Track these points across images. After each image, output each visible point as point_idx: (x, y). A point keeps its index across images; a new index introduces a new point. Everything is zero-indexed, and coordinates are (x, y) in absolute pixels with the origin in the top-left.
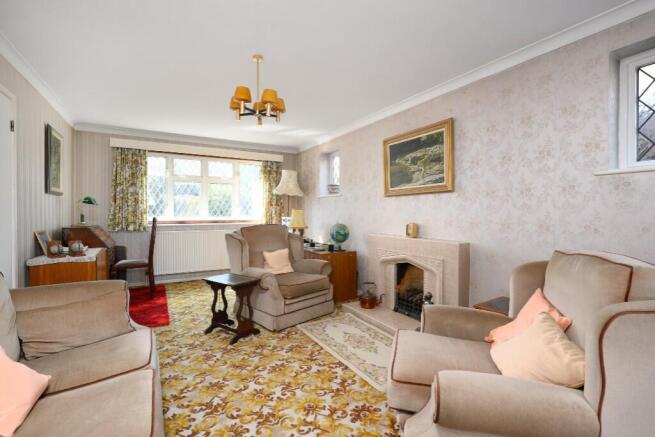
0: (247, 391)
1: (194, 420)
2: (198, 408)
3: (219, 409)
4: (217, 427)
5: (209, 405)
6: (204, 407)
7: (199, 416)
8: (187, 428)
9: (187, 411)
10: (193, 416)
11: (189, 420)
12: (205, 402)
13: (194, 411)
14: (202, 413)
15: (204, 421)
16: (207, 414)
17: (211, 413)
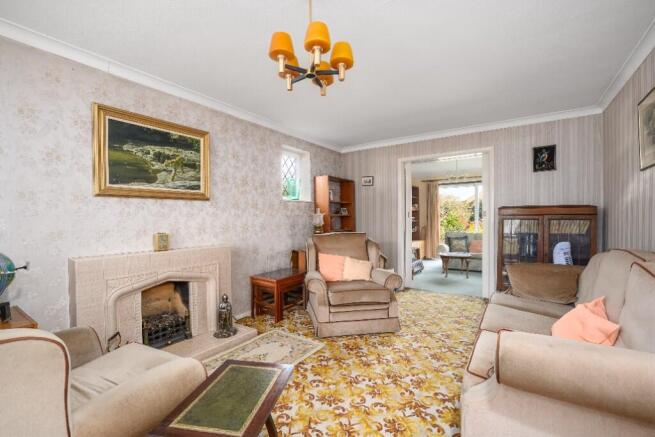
0: (380, 401)
1: (438, 411)
2: (428, 418)
3: (413, 404)
4: (427, 394)
5: (418, 414)
6: (423, 415)
7: (432, 410)
8: (447, 407)
9: (439, 422)
10: (436, 415)
11: (441, 412)
12: (419, 419)
13: (433, 418)
14: (428, 411)
15: (432, 404)
16: (425, 408)
17: (422, 406)
